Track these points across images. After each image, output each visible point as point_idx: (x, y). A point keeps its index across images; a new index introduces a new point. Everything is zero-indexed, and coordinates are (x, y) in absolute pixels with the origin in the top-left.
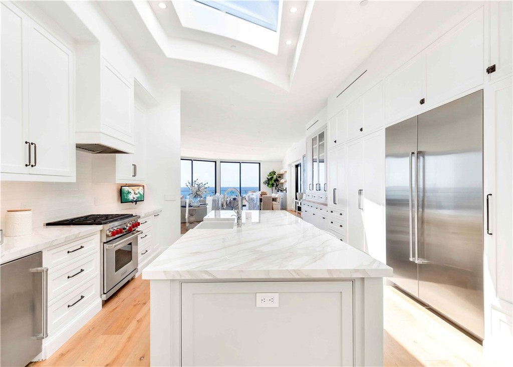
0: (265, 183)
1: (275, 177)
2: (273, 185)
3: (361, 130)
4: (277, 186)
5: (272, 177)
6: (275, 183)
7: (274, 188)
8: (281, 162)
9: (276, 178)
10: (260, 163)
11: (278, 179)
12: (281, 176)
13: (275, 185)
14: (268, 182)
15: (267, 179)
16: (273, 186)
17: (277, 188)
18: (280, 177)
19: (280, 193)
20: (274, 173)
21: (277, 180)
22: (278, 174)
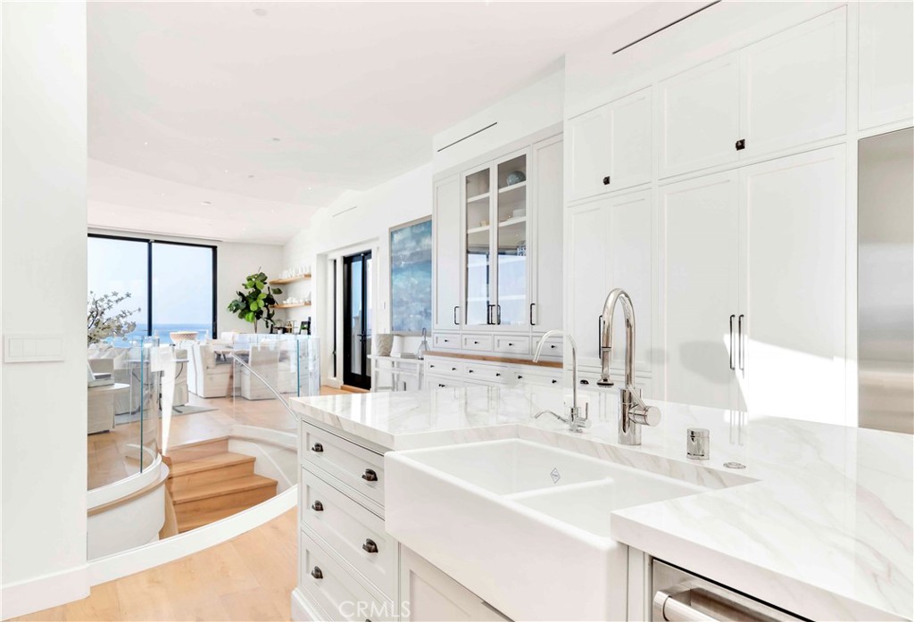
0: (234, 307)
1: (265, 291)
2: (258, 314)
3: (740, 145)
4: (269, 317)
5: (258, 292)
6: (265, 310)
7: (261, 322)
8: (280, 248)
9: (269, 295)
10: (214, 248)
11: (275, 297)
12: (280, 287)
13: (265, 315)
14: (243, 306)
15: (239, 298)
16: (258, 318)
17: (270, 323)
18: (279, 292)
19: (280, 336)
20: (262, 278)
21: (270, 301)
22: (273, 283)
